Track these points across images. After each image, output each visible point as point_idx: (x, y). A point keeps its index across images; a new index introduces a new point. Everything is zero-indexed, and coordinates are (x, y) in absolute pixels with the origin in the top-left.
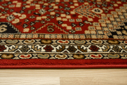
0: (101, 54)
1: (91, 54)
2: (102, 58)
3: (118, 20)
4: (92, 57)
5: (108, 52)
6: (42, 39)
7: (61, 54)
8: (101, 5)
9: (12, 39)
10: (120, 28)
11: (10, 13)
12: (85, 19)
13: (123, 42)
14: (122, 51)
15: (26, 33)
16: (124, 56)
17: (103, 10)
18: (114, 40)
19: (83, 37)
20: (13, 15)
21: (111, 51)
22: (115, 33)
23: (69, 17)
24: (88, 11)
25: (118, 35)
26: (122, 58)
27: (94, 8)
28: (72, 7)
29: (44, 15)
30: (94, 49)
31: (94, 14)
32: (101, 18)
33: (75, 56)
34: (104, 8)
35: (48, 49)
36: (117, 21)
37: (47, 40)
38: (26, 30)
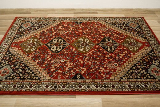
2: (116, 91)
3: (124, 70)
5: (118, 88)
6: (94, 82)
8: (117, 61)
9: (83, 82)
10: (124, 75)
12: (110, 70)
14: (123, 87)
15: (87, 79)
16: (124, 90)
17: (118, 64)
18: (121, 82)
19: (109, 80)
20: (81, 69)
21: (120, 88)
22: (122, 78)
23: (103, 69)
24: (111, 65)
25: (123, 79)
27: (114, 63)
28: (105, 63)
29: (93, 68)
30: (113, 86)
31: (114, 67)
32: (117, 70)
33: (106, 90)
34: (119, 63)
35: (97, 87)
37: (96, 82)
38: (87, 77)
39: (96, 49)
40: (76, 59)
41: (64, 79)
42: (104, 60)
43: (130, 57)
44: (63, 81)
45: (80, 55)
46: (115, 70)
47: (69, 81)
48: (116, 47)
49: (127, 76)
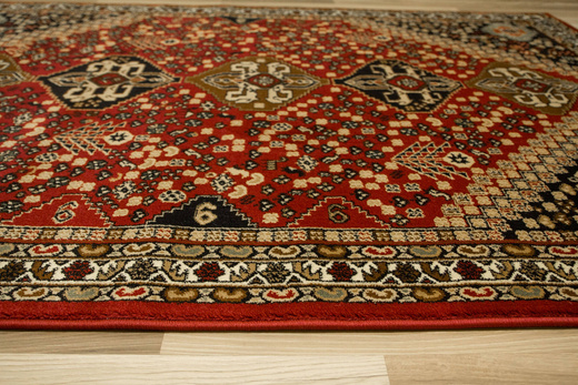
0: (491, 285)
1: (462, 286)
2: (497, 299)
3: (522, 185)
4: (467, 296)
5: (510, 281)
6: (319, 244)
7: (380, 289)
8: (464, 143)
9: (237, 246)
10: (530, 208)
11: (220, 170)
12: (428, 184)
13: (547, 251)
14: (548, 277)
15: (270, 226)
16: (557, 292)
17: (475, 157)
18: (519, 245)
19: (431, 236)
20: (228, 175)
21: (518, 278)
22: (518, 225)
23: (382, 178)
24: (432, 162)
25: (528, 230)
26: (551, 297)
27: (447, 151)
28: (386, 149)
29: (314, 173)
30: (469, 270)
31: (451, 169)
32: (472, 182)
33: (420, 294)
34: (476, 152)
35: (342, 273)
36: (519, 190)
37: (332, 246)
38: (271, 218)
39: (328, 99)
40: (207, 131)
41: (100, 223)
42: (380, 139)
43: (538, 128)
44: (82, 235)
45: (232, 117)
46: (460, 185)
47: (130, 234)
48: (444, 94)
49: (551, 215)
